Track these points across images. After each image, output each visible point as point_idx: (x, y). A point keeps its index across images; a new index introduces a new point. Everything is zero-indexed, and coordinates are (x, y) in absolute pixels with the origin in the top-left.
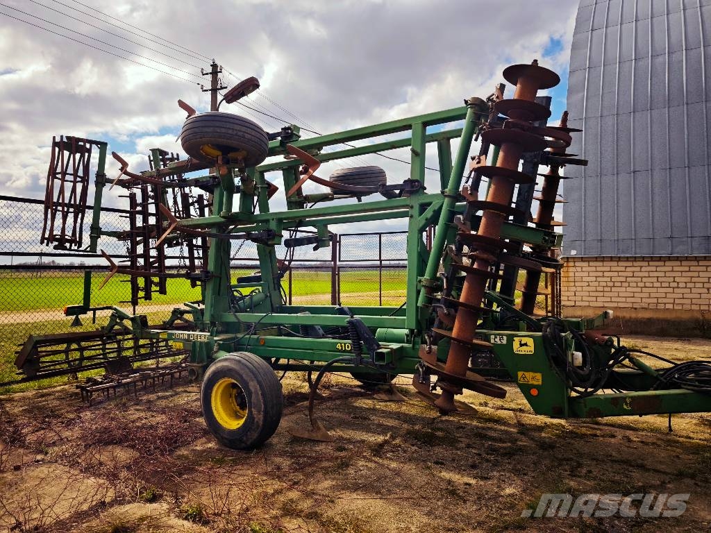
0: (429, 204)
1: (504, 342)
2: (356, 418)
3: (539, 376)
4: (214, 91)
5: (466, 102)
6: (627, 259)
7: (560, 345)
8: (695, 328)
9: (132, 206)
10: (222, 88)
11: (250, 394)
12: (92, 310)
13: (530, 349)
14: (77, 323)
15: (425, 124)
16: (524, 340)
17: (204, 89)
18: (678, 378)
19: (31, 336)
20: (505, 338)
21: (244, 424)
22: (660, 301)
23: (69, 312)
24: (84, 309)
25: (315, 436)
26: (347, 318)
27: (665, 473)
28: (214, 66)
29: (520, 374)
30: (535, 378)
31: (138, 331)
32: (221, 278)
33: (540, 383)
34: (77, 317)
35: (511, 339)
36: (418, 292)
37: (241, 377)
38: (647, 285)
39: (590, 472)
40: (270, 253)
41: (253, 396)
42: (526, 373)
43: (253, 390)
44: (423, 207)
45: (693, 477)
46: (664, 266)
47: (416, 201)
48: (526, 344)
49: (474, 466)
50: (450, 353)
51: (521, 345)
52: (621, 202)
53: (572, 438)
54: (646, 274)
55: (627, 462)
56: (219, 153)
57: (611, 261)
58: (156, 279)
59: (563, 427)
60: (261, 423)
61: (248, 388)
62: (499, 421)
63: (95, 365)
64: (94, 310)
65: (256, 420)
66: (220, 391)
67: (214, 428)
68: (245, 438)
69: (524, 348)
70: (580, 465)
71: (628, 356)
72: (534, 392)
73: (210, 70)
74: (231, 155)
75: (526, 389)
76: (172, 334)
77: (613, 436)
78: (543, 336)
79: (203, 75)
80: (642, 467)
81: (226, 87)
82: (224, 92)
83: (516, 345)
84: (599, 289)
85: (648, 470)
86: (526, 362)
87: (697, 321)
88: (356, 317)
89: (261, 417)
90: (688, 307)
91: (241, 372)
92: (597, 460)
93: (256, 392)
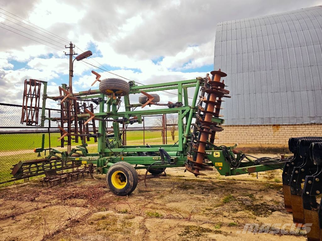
0: (185, 110)
1: (211, 154)
2: (157, 184)
3: (221, 163)
4: (71, 55)
5: (197, 78)
6: (236, 126)
7: (228, 153)
8: (259, 150)
9: (61, 108)
10: (75, 54)
11: (128, 175)
12: (44, 150)
13: (219, 156)
14: (39, 155)
15: (182, 84)
16: (217, 153)
17: (66, 54)
18: (260, 162)
19: (20, 161)
20: (211, 152)
21: (125, 187)
22: (247, 141)
23: (37, 151)
24: (42, 150)
25: (147, 190)
26: (159, 148)
27: (257, 190)
28: (71, 44)
29: (216, 163)
30: (220, 164)
31: (65, 158)
32: (103, 136)
33: (222, 166)
34: (39, 153)
35: (213, 153)
36: (183, 139)
37: (124, 170)
38: (243, 135)
39: (236, 192)
40: (117, 126)
41: (129, 176)
42: (218, 163)
43: (129, 174)
44: (183, 111)
45: (264, 190)
46: (248, 128)
47: (180, 109)
48: (218, 154)
49: (203, 193)
50: (197, 157)
51: (216, 154)
52: (233, 105)
53: (229, 184)
54: (243, 131)
55: (246, 189)
56: (112, 92)
57: (231, 126)
58: (74, 137)
59: (225, 182)
60: (132, 185)
61: (128, 174)
62: (204, 181)
63: (42, 173)
64: (45, 150)
65: (131, 184)
66: (114, 176)
67: (113, 189)
68: (126, 191)
69: (217, 155)
70: (233, 191)
71: (245, 157)
72: (220, 169)
73: (69, 46)
74: (117, 92)
75: (218, 168)
76: (82, 158)
77: (240, 183)
78: (223, 151)
79: (66, 48)
80: (250, 190)
81: (77, 54)
82: (76, 56)
83: (214, 154)
84: (227, 137)
85: (252, 190)
86: (218, 160)
87: (259, 148)
88: (162, 148)
89: (132, 183)
90: (256, 143)
91: (124, 168)
92: (237, 189)
93: (130, 175)
